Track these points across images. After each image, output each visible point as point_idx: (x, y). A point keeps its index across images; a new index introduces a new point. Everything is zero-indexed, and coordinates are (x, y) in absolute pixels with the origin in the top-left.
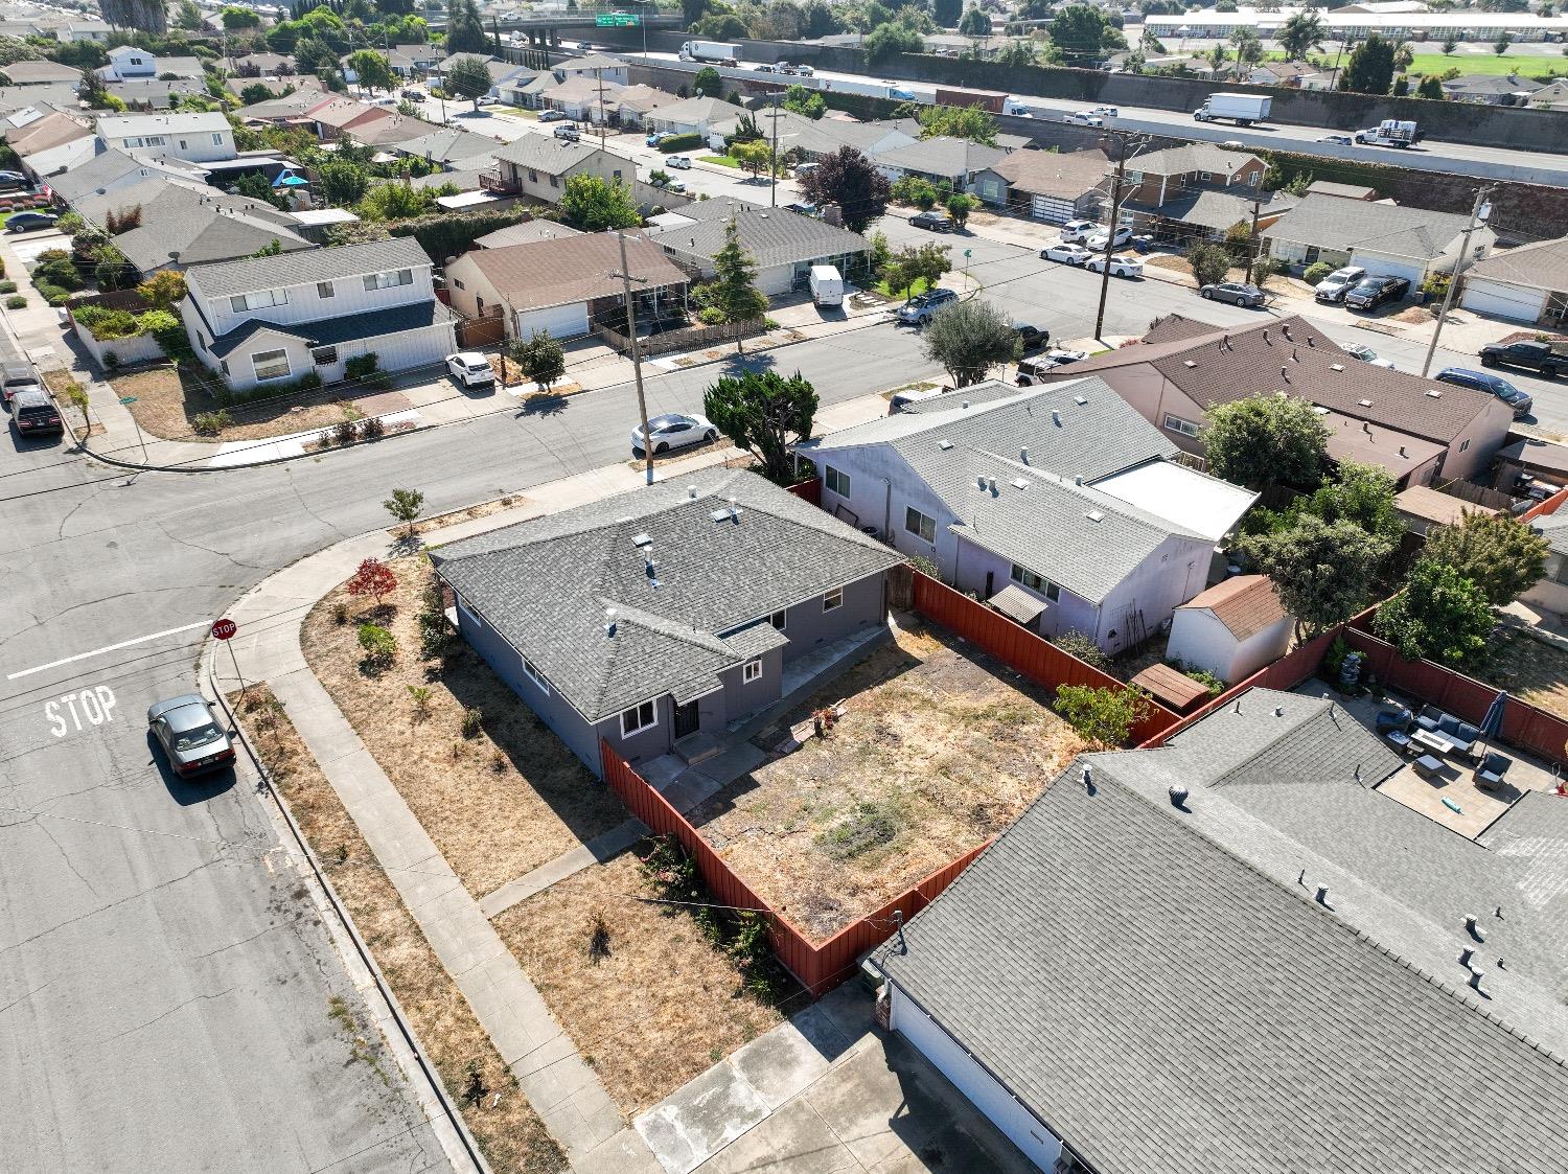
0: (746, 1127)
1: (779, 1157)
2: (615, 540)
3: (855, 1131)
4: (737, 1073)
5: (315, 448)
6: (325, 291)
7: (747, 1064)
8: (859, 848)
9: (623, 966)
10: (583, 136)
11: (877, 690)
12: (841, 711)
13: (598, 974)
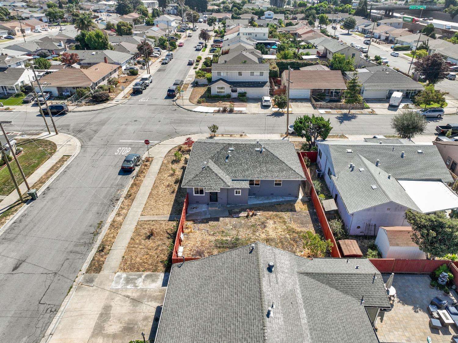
0: (132, 288)
1: (131, 297)
2: (224, 147)
3: (150, 303)
4: (143, 277)
5: (217, 112)
6: (240, 74)
7: (147, 276)
8: (223, 247)
9: (149, 243)
10: (372, 43)
11: (275, 213)
12: (258, 214)
13: (143, 242)
